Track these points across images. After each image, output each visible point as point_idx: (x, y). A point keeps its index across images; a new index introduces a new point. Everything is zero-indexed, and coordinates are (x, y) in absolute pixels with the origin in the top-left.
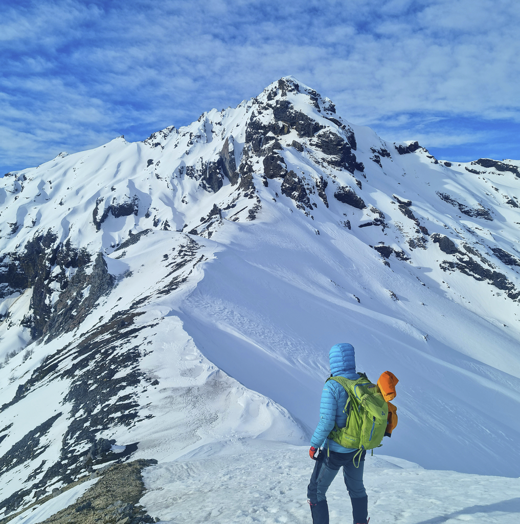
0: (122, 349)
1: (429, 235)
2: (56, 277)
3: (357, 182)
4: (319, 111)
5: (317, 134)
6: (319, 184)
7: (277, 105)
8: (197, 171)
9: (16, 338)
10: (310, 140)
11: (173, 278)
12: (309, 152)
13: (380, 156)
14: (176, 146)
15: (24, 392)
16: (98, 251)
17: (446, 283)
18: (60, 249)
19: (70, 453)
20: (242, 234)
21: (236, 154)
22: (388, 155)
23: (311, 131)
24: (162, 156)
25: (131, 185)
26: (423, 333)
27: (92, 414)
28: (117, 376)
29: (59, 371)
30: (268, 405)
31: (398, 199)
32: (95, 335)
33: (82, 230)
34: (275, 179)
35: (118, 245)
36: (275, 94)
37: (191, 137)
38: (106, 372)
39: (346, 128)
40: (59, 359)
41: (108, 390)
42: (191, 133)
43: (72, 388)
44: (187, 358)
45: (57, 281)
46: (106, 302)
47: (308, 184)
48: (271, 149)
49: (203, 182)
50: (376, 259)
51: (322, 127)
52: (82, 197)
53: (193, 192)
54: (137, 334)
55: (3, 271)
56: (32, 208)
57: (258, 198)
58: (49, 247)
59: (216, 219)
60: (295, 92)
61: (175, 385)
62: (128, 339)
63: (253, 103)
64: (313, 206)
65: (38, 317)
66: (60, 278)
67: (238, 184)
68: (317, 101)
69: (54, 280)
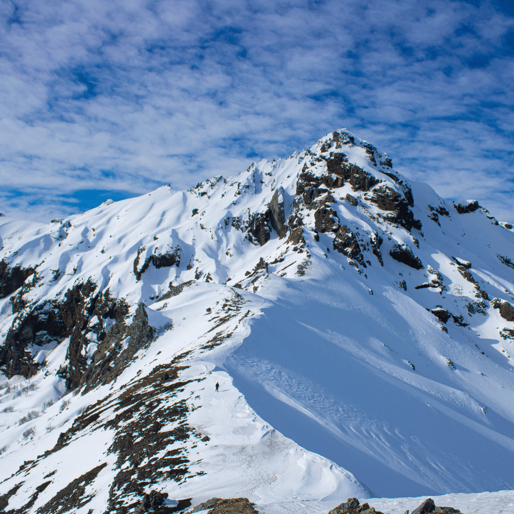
0: (168, 402)
1: (489, 300)
2: (94, 327)
3: (414, 241)
4: (375, 165)
5: (373, 189)
6: (373, 240)
7: (331, 157)
8: (244, 222)
9: (51, 388)
10: (365, 195)
11: (217, 334)
12: (364, 206)
13: (439, 215)
14: (223, 196)
15: (66, 441)
16: (137, 301)
17: (506, 352)
18: (99, 298)
19: (118, 504)
20: (289, 291)
21: (286, 206)
22: (447, 214)
23: (367, 185)
24: (208, 205)
25: (175, 234)
26: (481, 404)
27: (139, 466)
28: (163, 430)
29: (101, 421)
30: (331, 467)
31: (457, 260)
32: (137, 387)
33: (122, 280)
34: (327, 233)
35: (157, 297)
36: (330, 146)
37: (239, 187)
38: (152, 425)
39: (404, 184)
40: (101, 410)
41: (155, 443)
42: (239, 183)
43: (116, 439)
44: (239, 415)
45: (94, 332)
46: (145, 356)
47: (362, 241)
48: (322, 202)
49: (249, 235)
50: (433, 324)
51: (378, 182)
52: (124, 246)
53: (238, 244)
54: (183, 387)
55: (43, 319)
56: (75, 255)
57: (308, 253)
58: (88, 296)
59: (262, 273)
60: (351, 145)
61: (227, 443)
62: (174, 392)
63: (306, 155)
64: (367, 264)
65: (74, 368)
66: (96, 328)
67: (287, 238)
68: (373, 155)
69: (90, 331)
